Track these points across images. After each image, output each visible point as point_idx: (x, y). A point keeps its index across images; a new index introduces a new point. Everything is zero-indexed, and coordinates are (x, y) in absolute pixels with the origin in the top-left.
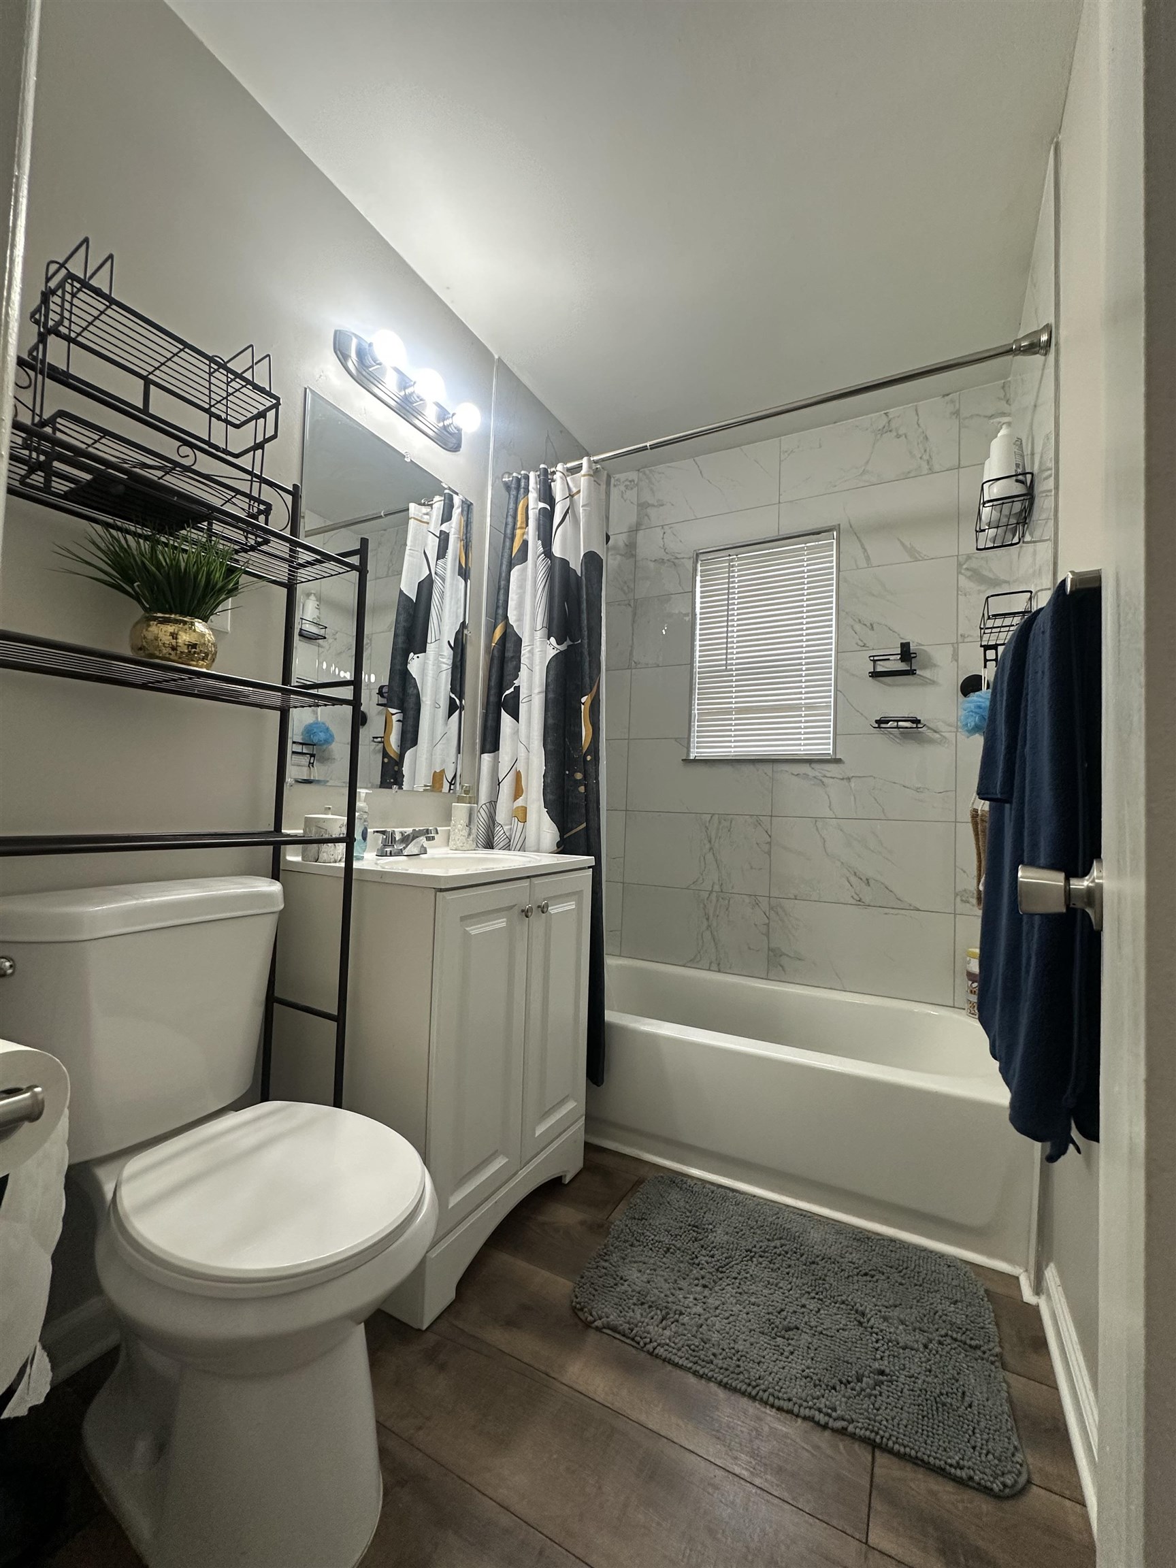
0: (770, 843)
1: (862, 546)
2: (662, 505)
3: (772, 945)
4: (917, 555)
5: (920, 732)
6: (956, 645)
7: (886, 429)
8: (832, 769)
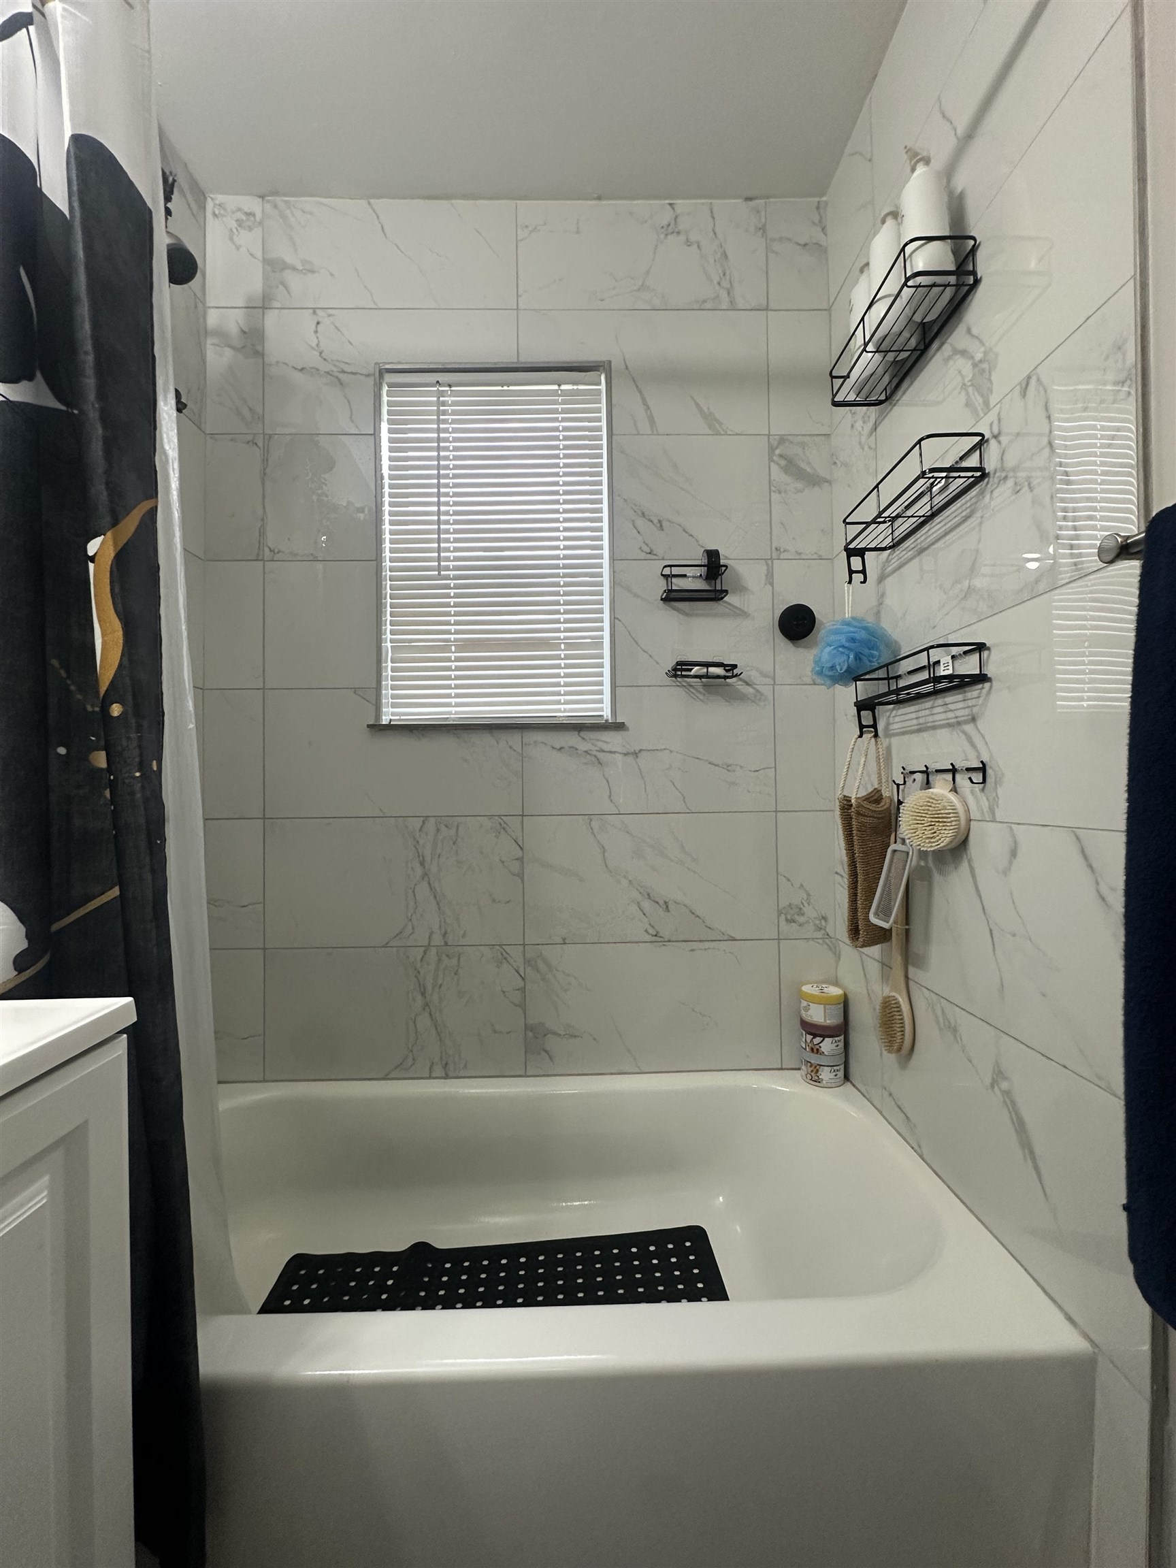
0: (521, 860)
1: (644, 400)
2: (313, 272)
3: (531, 1022)
4: (718, 426)
5: (728, 685)
6: (770, 562)
7: (671, 229)
8: (612, 740)
